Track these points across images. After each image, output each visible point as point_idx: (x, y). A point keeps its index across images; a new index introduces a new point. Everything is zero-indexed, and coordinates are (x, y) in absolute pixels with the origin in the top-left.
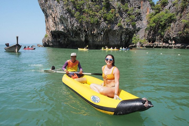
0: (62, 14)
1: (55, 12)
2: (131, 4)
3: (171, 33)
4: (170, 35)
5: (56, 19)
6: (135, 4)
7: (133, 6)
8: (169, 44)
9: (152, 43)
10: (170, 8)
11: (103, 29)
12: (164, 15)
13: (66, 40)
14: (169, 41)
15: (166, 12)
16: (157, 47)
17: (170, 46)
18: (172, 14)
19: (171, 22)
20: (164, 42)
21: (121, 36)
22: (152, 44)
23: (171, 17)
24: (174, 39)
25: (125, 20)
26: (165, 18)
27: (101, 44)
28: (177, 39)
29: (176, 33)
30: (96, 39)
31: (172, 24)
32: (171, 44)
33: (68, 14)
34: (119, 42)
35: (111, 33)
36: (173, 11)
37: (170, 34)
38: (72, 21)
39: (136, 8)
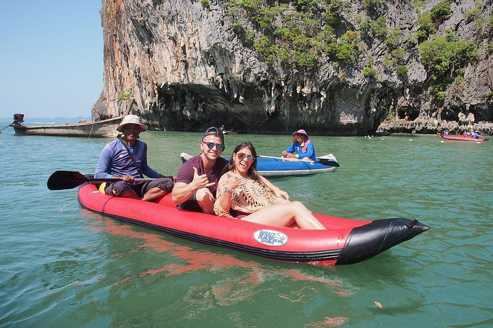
0: (219, 41)
1: (190, 32)
2: (391, 18)
3: (465, 93)
4: (463, 100)
5: (188, 51)
6: (401, 19)
7: (397, 25)
8: (460, 123)
9: (409, 120)
10: (457, 26)
11: (325, 82)
12: (444, 46)
13: (200, 109)
14: (460, 115)
15: (448, 37)
16: (425, 131)
17: (463, 127)
18: (466, 44)
19: (463, 64)
20: (444, 117)
21: (368, 101)
22: (411, 122)
23: (464, 51)
24: (473, 109)
25: (379, 60)
26: (449, 53)
27: (316, 121)
28: (481, 110)
29: (480, 94)
30: (302, 109)
31: (467, 70)
32: (466, 123)
33: (235, 41)
34: (362, 118)
35: (342, 93)
36: (467, 35)
37: (463, 96)
38: (247, 59)
39: (405, 31)
